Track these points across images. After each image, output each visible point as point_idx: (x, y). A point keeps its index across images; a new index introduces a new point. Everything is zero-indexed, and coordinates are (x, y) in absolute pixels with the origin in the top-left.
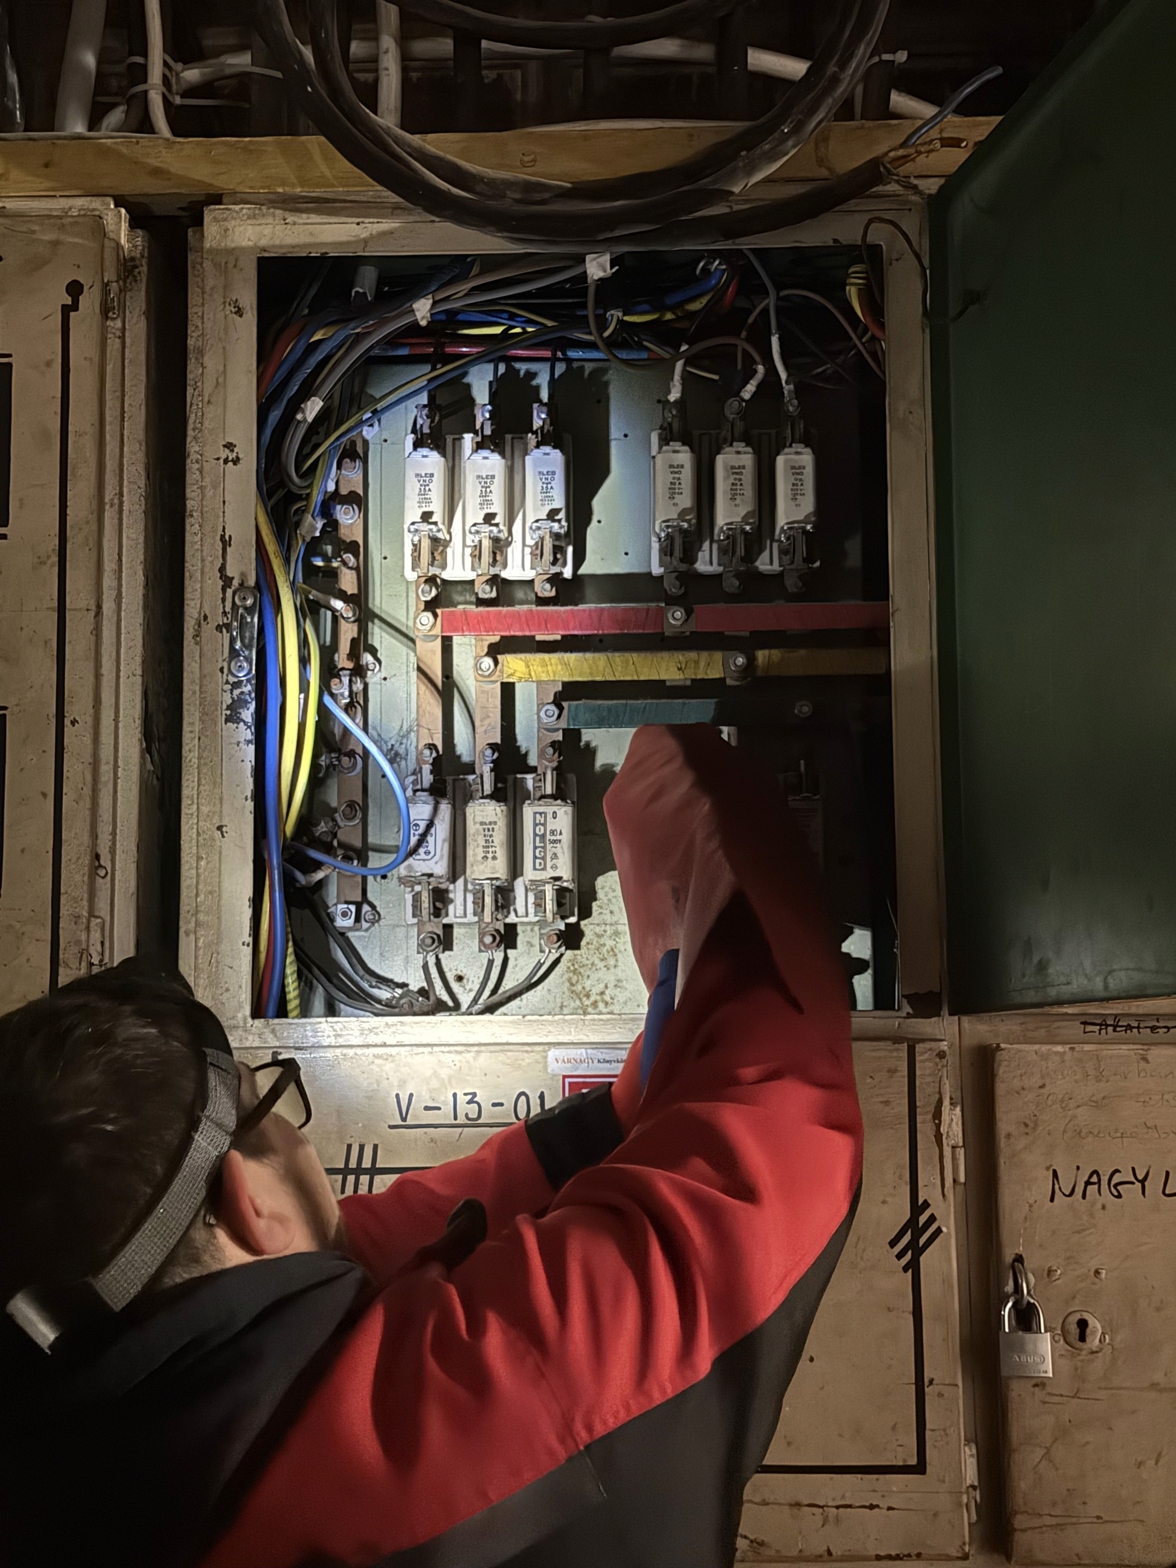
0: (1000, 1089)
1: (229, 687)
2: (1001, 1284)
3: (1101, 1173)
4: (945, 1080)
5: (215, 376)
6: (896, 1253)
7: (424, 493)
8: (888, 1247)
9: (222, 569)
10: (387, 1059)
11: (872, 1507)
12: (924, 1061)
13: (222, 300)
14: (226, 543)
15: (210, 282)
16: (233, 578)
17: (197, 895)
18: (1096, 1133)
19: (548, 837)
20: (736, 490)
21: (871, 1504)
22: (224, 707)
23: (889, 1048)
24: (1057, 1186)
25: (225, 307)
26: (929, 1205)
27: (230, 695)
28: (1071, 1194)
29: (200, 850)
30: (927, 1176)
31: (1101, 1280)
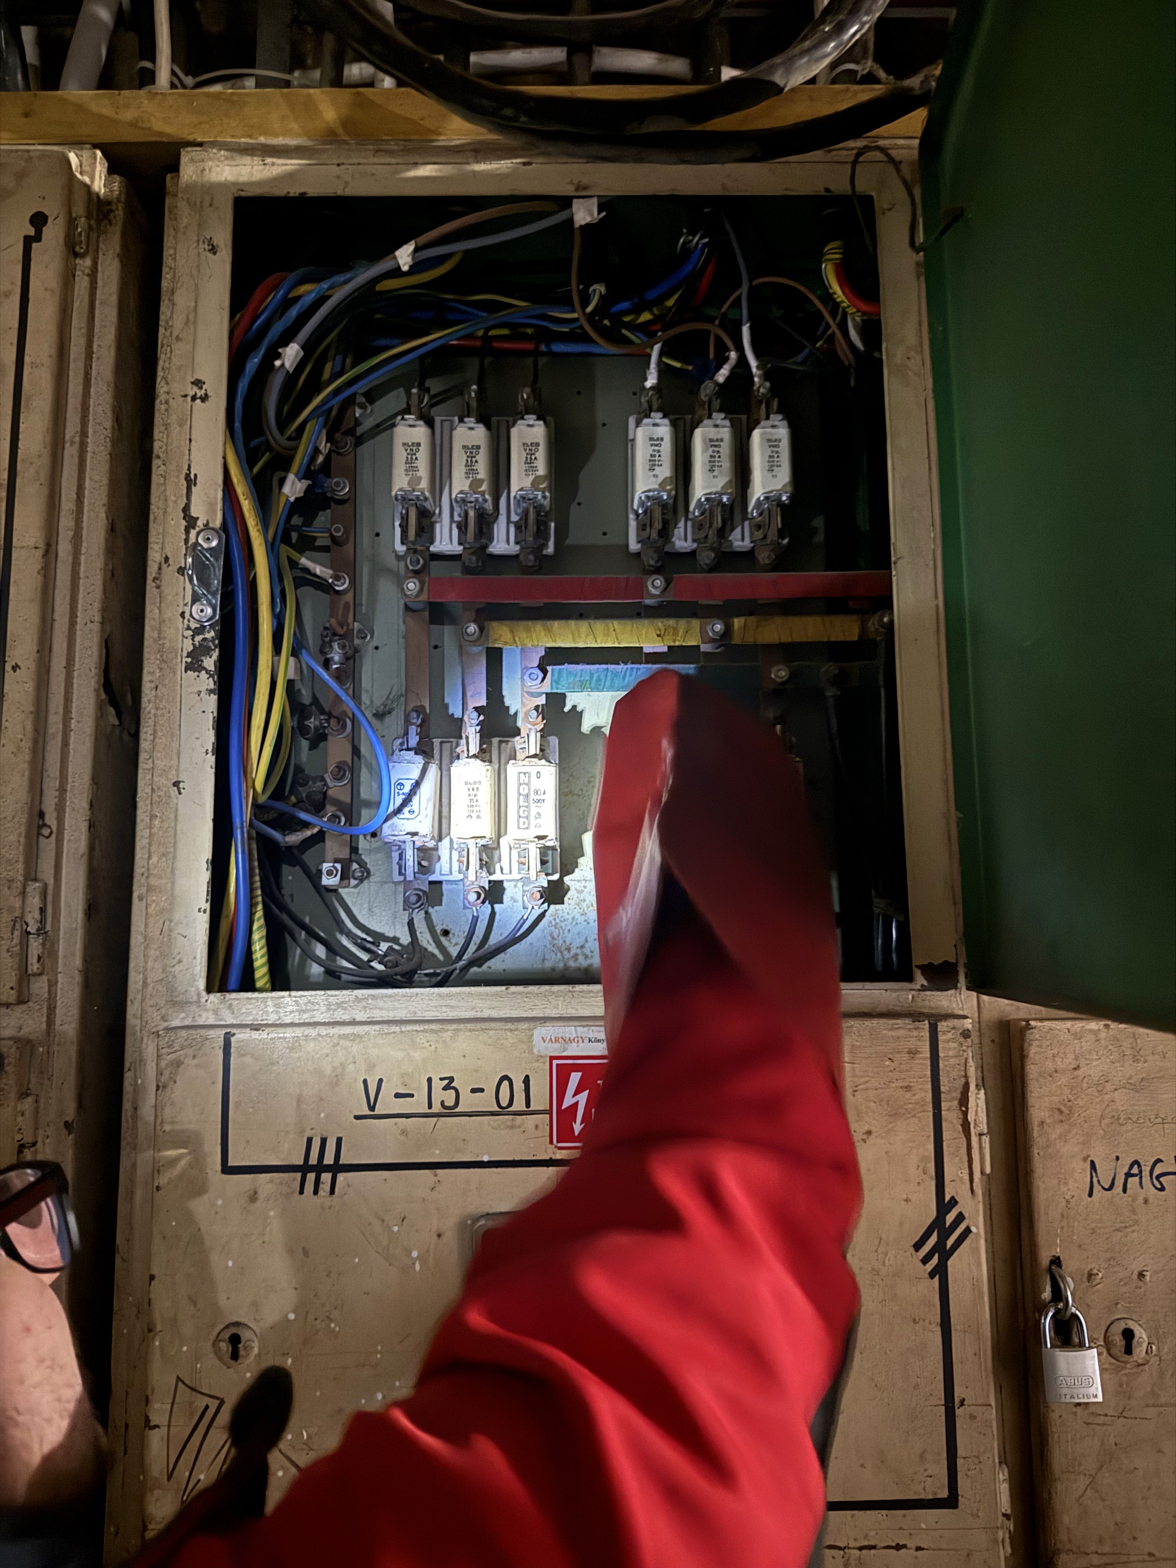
0: (1032, 1071)
1: (190, 633)
2: (1037, 1290)
3: (1142, 1163)
4: (970, 1060)
5: (186, 312)
6: (921, 1258)
7: (411, 463)
8: (912, 1250)
9: (186, 509)
10: (354, 1040)
11: (898, 1547)
12: (948, 1041)
13: (196, 238)
14: (191, 482)
15: (184, 221)
16: (198, 518)
17: (150, 857)
18: (1134, 1119)
19: (532, 796)
20: (714, 462)
21: (898, 1544)
22: (185, 654)
23: (909, 1026)
24: (1095, 1180)
25: (198, 245)
26: (956, 1203)
27: (191, 642)
28: (1111, 1188)
29: (155, 806)
30: (954, 1169)
31: (1145, 1284)
